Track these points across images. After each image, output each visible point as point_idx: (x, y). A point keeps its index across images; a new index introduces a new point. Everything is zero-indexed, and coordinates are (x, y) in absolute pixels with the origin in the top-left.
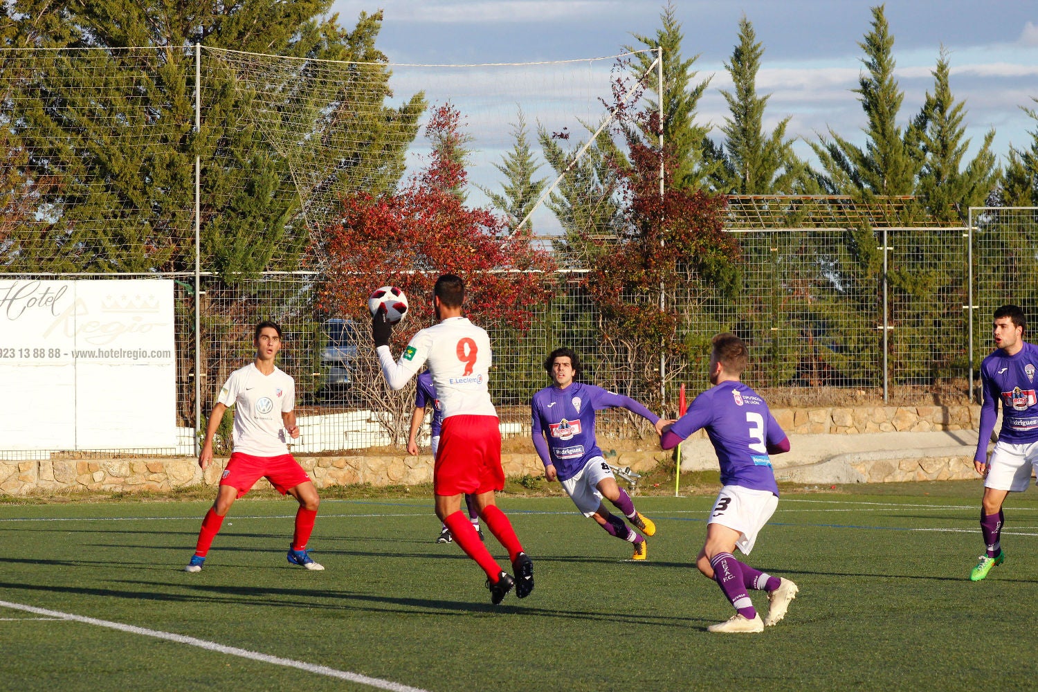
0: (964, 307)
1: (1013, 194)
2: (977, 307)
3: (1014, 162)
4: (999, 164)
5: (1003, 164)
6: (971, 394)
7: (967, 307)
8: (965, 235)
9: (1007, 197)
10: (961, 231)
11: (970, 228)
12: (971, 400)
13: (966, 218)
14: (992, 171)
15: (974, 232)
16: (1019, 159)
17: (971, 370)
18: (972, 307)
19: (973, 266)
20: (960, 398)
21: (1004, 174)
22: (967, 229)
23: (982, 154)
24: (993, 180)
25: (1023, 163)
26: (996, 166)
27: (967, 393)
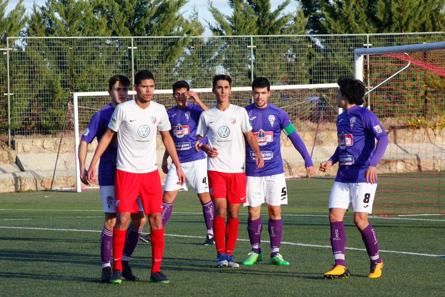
0: (5, 94)
1: (34, 29)
2: (12, 94)
3: (35, 11)
4: (28, 14)
5: (29, 13)
6: (10, 143)
7: (7, 94)
8: (5, 53)
9: (31, 31)
10: (2, 51)
11: (8, 49)
12: (10, 147)
13: (5, 42)
14: (23, 17)
15: (10, 51)
16: (37, 9)
17: (9, 130)
18: (9, 94)
19: (10, 71)
20: (3, 146)
21: (30, 19)
22: (6, 49)
23: (18, 7)
24: (24, 22)
25: (40, 12)
26: (25, 14)
27: (7, 143)
